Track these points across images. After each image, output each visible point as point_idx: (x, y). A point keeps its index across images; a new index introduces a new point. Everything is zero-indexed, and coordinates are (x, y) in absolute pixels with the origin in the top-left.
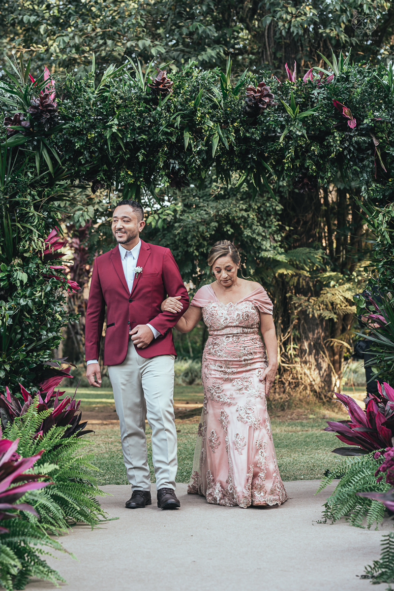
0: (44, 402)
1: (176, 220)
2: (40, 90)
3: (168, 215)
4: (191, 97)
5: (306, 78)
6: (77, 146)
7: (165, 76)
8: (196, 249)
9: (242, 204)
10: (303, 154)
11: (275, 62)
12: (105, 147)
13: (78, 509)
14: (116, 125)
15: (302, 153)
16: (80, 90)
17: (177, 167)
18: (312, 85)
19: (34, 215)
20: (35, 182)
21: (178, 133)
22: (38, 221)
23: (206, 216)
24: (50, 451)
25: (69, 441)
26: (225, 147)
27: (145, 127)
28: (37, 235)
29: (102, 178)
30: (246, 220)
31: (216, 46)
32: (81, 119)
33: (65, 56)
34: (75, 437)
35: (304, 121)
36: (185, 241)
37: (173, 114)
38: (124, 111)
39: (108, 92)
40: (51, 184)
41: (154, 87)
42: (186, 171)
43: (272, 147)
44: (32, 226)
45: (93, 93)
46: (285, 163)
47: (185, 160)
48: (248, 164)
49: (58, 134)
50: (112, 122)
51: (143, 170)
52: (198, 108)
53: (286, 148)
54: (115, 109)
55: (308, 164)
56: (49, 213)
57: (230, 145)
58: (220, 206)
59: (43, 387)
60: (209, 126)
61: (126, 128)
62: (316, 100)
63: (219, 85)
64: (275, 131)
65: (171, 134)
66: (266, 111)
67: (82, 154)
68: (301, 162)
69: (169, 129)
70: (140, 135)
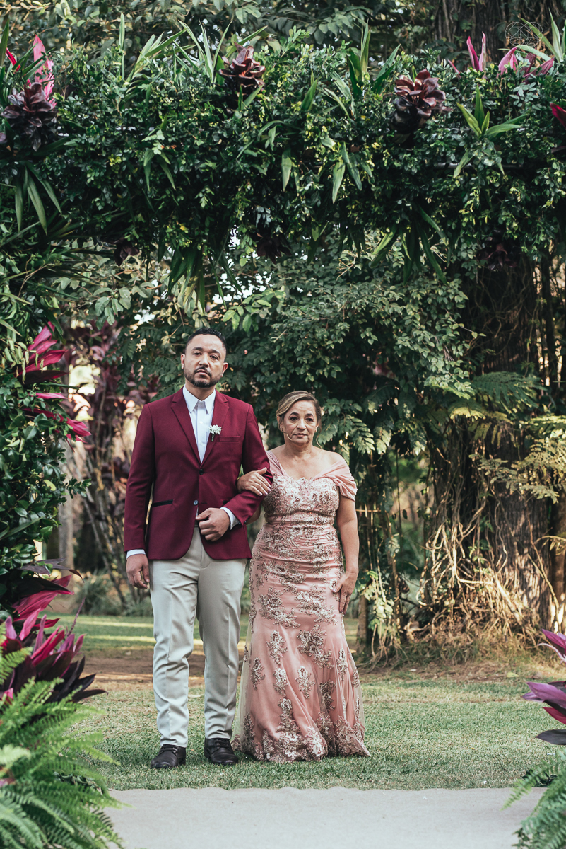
0: (18, 637)
1: (275, 317)
2: (26, 78)
3: (261, 307)
4: (297, 94)
5: (505, 64)
6: (90, 178)
7: (250, 57)
8: (310, 371)
9: (394, 291)
10: (495, 201)
11: (458, 38)
12: (141, 181)
13: (72, 830)
14: (161, 141)
15: (494, 199)
16: (98, 79)
17: (269, 220)
18: (515, 76)
19: (9, 301)
20: (14, 242)
21: (271, 158)
22: (17, 312)
23: (329, 311)
24: (24, 726)
25: (58, 707)
26: (356, 186)
27: (212, 147)
28: (14, 336)
29: (135, 237)
30: (400, 319)
31: (353, 8)
32: (98, 131)
33: (82, 22)
34: (69, 701)
35: (498, 141)
36: (291, 355)
37: (264, 124)
38: (174, 118)
39: (147, 82)
40: (42, 247)
41: (231, 76)
42: (285, 227)
43: (439, 187)
44: (7, 321)
45: (120, 84)
46: (462, 217)
47: (284, 208)
48: (397, 216)
49: (55, 157)
50: (154, 137)
51: (207, 224)
52: (308, 115)
53: (466, 188)
54: (160, 113)
55: (504, 219)
56: (38, 298)
57: (365, 183)
58: (353, 294)
59: (20, 610)
60: (327, 148)
61: (179, 149)
62: (521, 105)
63: (348, 75)
64: (445, 159)
65: (259, 160)
66: (430, 122)
67: (99, 193)
68: (491, 214)
69: (255, 151)
70: (203, 161)
